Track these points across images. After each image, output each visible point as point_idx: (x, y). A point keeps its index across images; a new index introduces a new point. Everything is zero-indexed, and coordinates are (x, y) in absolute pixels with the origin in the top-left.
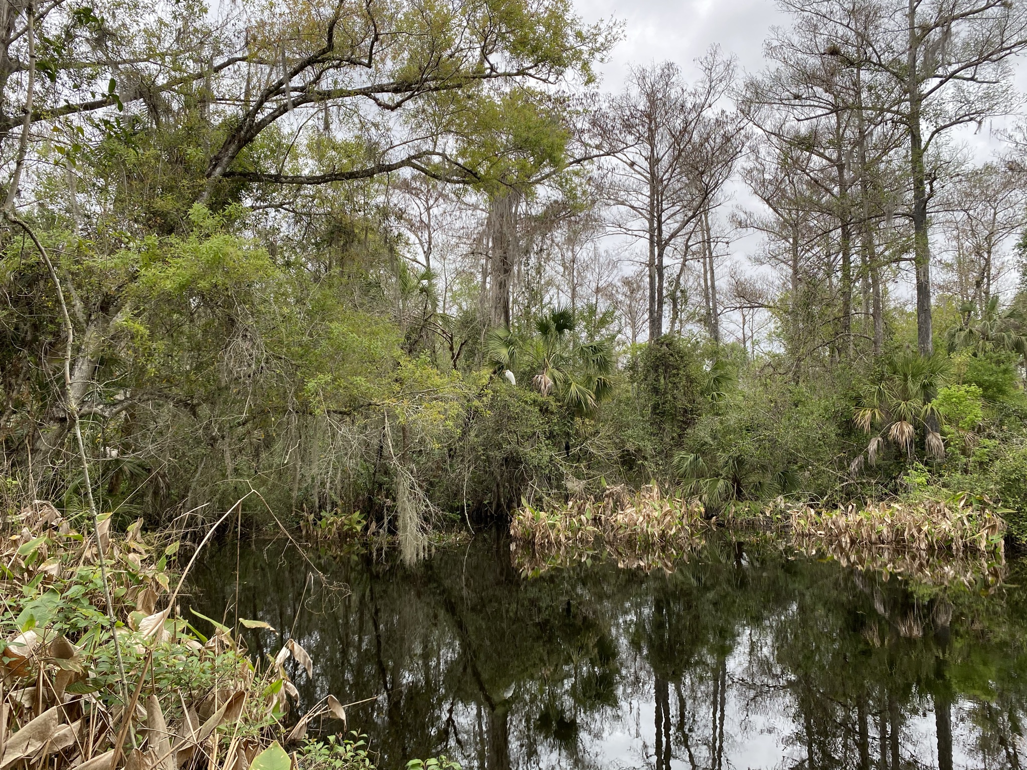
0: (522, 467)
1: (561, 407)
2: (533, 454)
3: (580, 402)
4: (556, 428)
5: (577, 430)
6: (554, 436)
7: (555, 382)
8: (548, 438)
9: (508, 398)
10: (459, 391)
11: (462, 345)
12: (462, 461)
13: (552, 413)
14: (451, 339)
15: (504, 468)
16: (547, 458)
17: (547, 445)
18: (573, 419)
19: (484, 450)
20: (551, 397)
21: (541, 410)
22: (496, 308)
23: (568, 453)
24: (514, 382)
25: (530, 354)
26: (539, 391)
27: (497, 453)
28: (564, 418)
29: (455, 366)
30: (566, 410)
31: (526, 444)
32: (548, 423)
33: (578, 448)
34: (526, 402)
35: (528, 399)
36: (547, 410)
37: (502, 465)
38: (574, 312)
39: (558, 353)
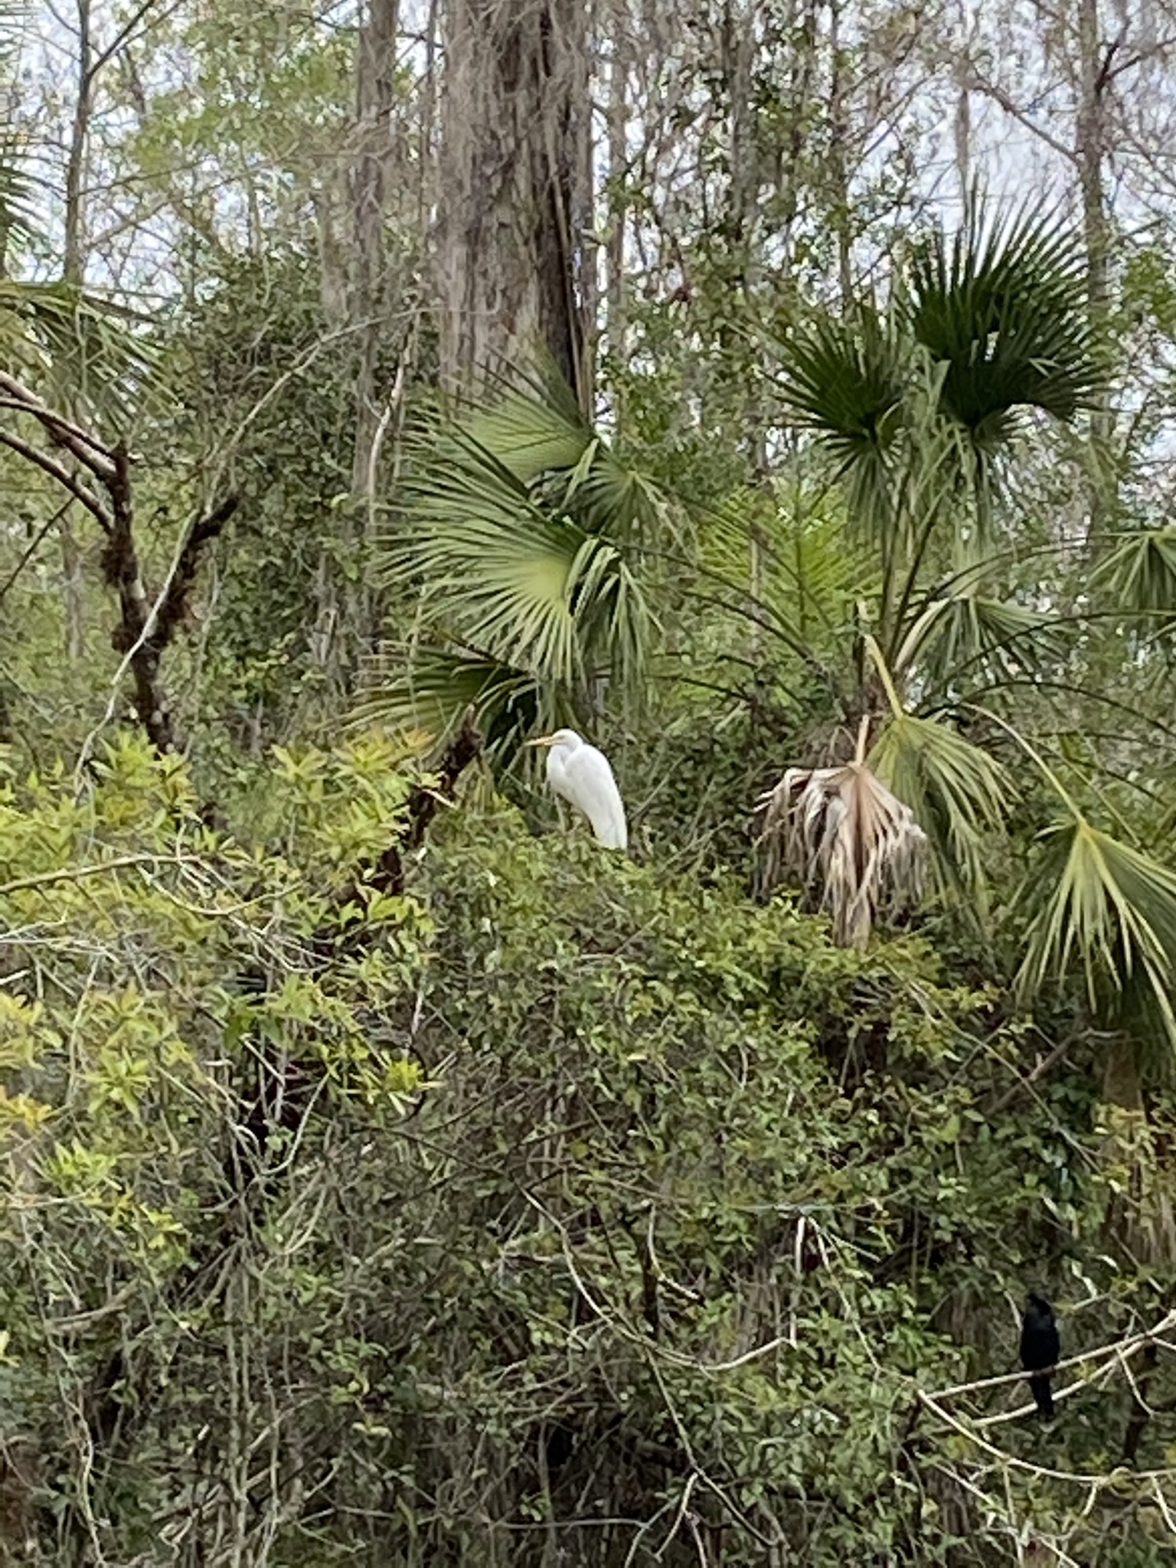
0: (679, 1497)
1: (992, 1019)
2: (768, 1399)
3: (1137, 982)
4: (948, 1187)
5: (1115, 1206)
6: (939, 1255)
7: (940, 826)
8: (884, 1272)
9: (564, 957)
10: (163, 904)
11: (201, 533)
12: (209, 1451)
13: (918, 1071)
14: (117, 486)
15: (541, 1508)
16: (883, 1430)
17: (877, 1325)
18: (1082, 1120)
19: (378, 1368)
20: (911, 946)
21: (829, 1048)
22: (474, 237)
23: (1040, 1389)
24: (612, 830)
25: (742, 605)
26: (814, 899)
27: (484, 1389)
28: (1018, 1105)
29: (145, 698)
30: (1032, 1043)
31: (709, 1315)
32: (888, 1146)
33: (1128, 1347)
34: (710, 987)
35: (727, 965)
36: (875, 1043)
37: (525, 1483)
38: (1096, 261)
39: (965, 590)
